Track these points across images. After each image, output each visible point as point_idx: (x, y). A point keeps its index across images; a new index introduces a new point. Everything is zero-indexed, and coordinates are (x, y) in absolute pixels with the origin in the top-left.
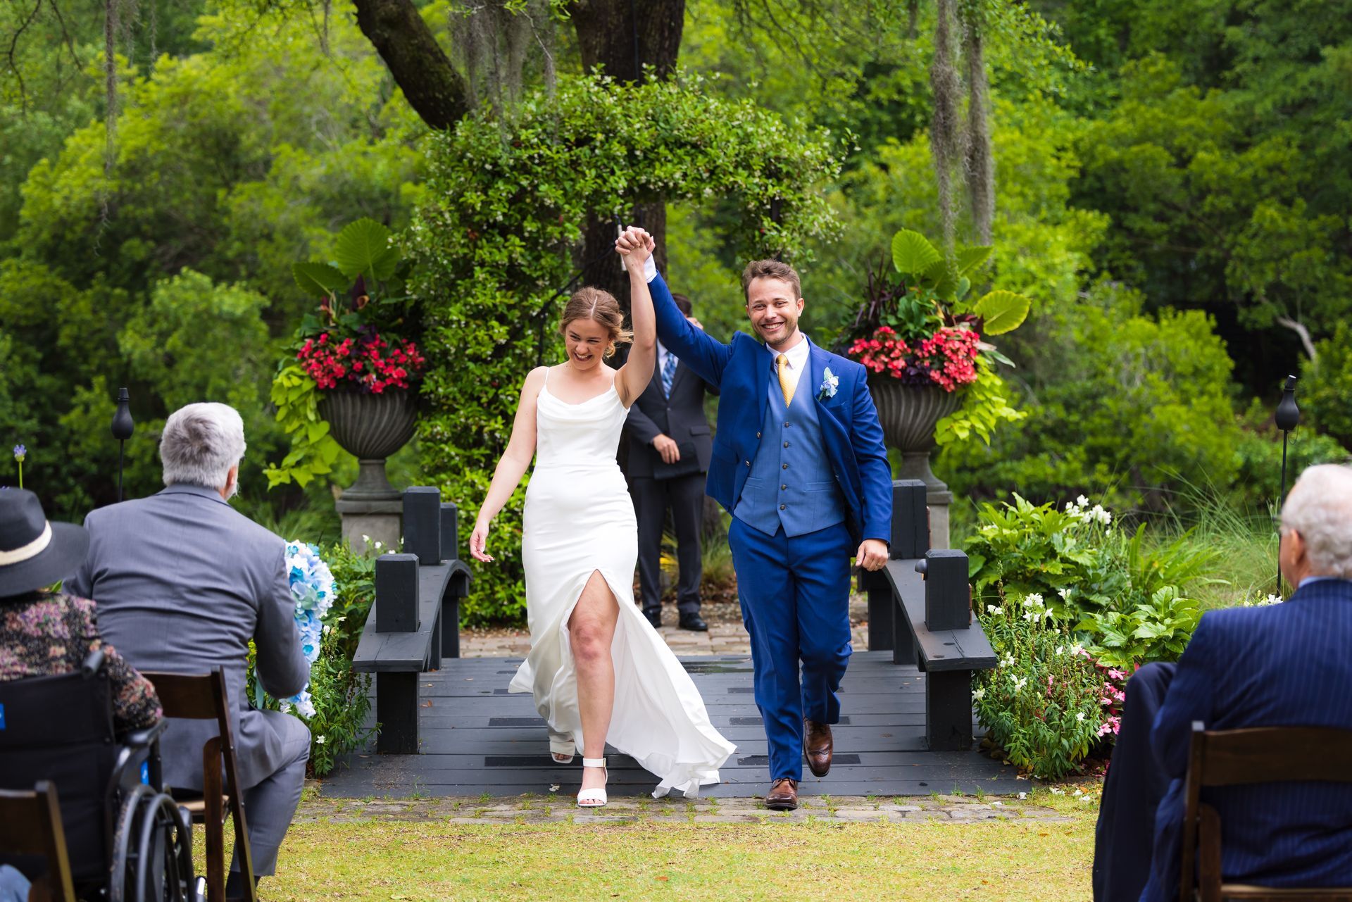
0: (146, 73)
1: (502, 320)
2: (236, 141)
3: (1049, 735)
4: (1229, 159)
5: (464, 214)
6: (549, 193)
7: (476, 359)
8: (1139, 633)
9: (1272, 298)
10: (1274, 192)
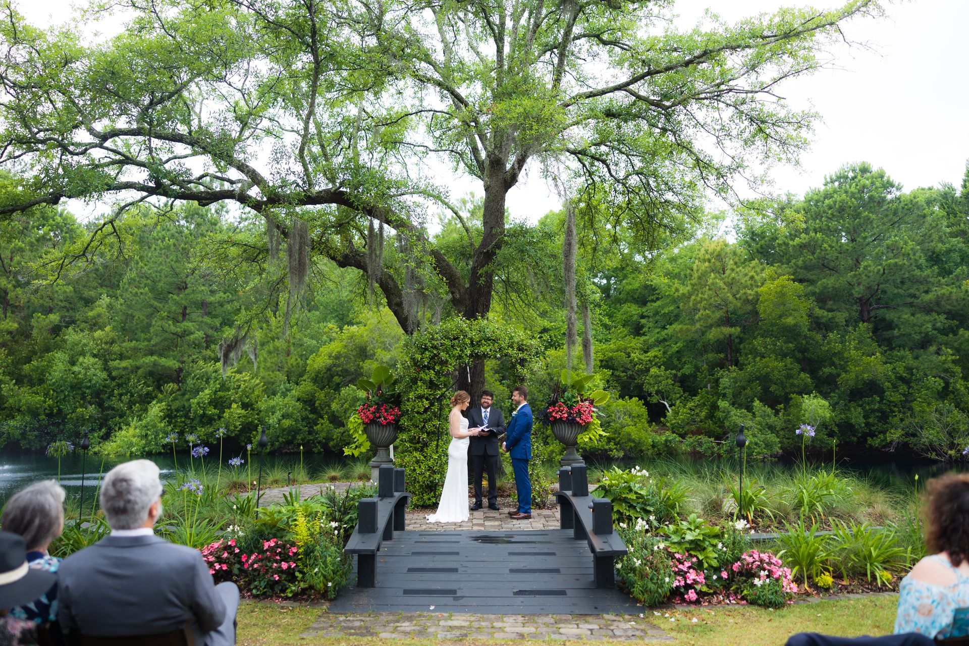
1: (427, 399)
2: (366, 349)
3: (651, 586)
4: (642, 355)
5: (415, 362)
6: (443, 355)
7: (418, 413)
9: (657, 394)
10: (656, 364)
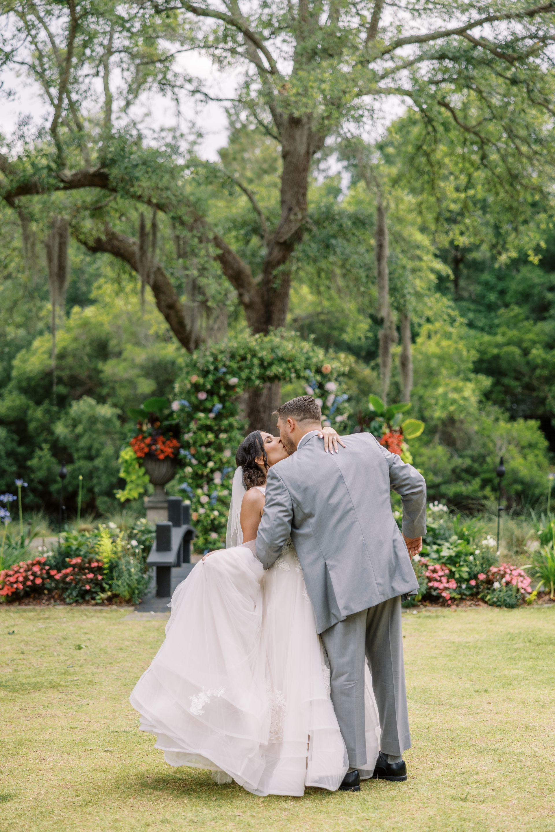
0: (68, 314)
4: (546, 353)
8: (443, 554)
